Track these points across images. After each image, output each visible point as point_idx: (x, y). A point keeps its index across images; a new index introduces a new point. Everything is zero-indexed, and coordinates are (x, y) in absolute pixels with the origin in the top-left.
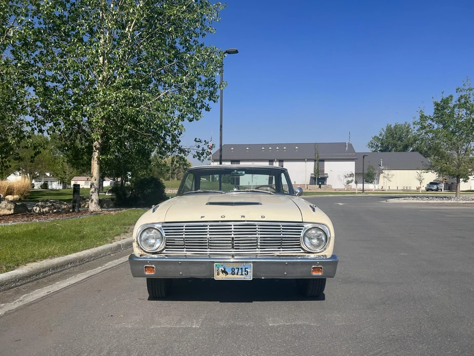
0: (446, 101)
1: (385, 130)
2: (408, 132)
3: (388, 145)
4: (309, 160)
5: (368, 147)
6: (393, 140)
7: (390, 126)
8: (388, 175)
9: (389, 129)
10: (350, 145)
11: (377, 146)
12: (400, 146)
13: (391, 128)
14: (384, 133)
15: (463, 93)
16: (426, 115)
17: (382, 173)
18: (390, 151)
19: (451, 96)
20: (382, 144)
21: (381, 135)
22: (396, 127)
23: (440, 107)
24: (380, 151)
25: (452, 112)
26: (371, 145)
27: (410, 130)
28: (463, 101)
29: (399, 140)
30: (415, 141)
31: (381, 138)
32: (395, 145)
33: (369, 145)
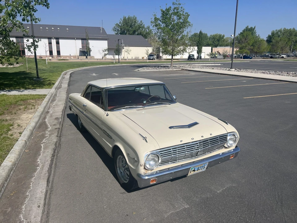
0: (168, 10)
1: (122, 20)
2: (135, 22)
3: (124, 30)
4: (78, 39)
5: (113, 31)
6: (127, 27)
7: (126, 17)
8: (128, 50)
9: (125, 19)
10: (103, 29)
11: (118, 30)
12: (131, 31)
13: (126, 19)
14: (122, 22)
15: (176, 6)
16: (157, 17)
17: (124, 48)
18: (126, 34)
19: (171, 7)
20: (121, 29)
21: (120, 23)
22: (129, 18)
23: (165, 14)
24: (120, 33)
25: (170, 17)
26: (115, 29)
27: (137, 21)
28: (176, 11)
29: (130, 27)
30: (139, 28)
31: (120, 25)
32: (128, 30)
33: (113, 29)
